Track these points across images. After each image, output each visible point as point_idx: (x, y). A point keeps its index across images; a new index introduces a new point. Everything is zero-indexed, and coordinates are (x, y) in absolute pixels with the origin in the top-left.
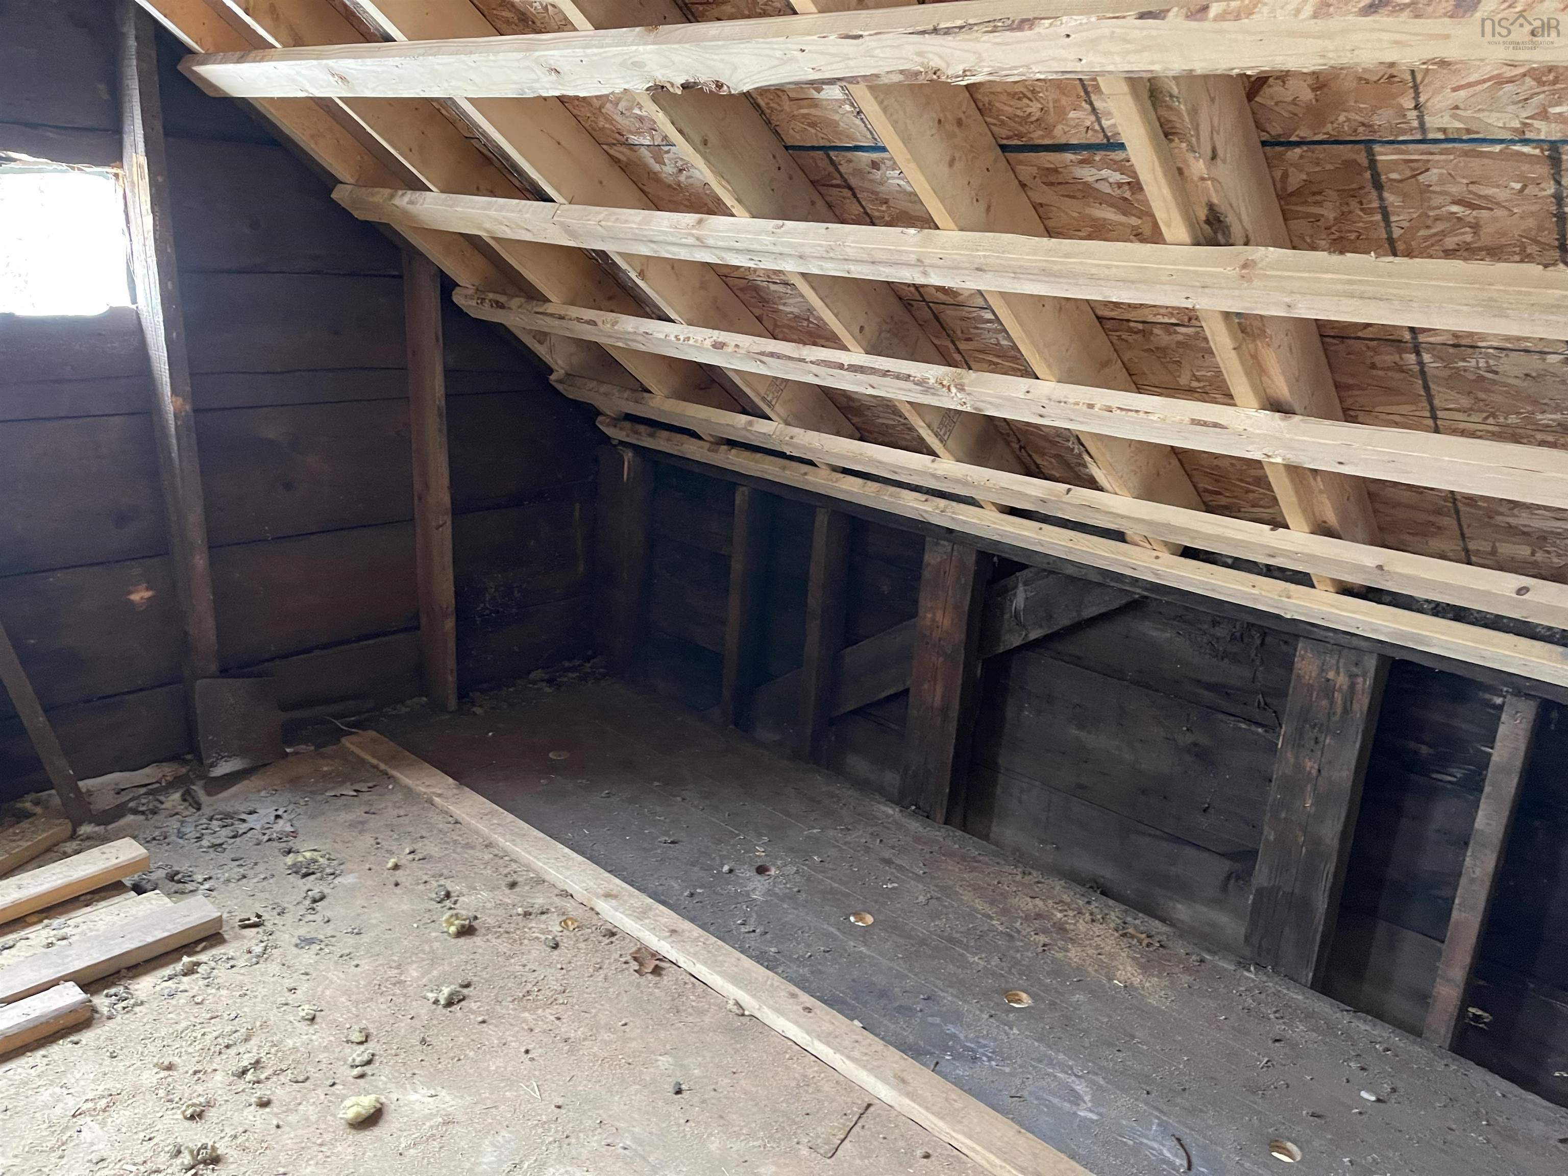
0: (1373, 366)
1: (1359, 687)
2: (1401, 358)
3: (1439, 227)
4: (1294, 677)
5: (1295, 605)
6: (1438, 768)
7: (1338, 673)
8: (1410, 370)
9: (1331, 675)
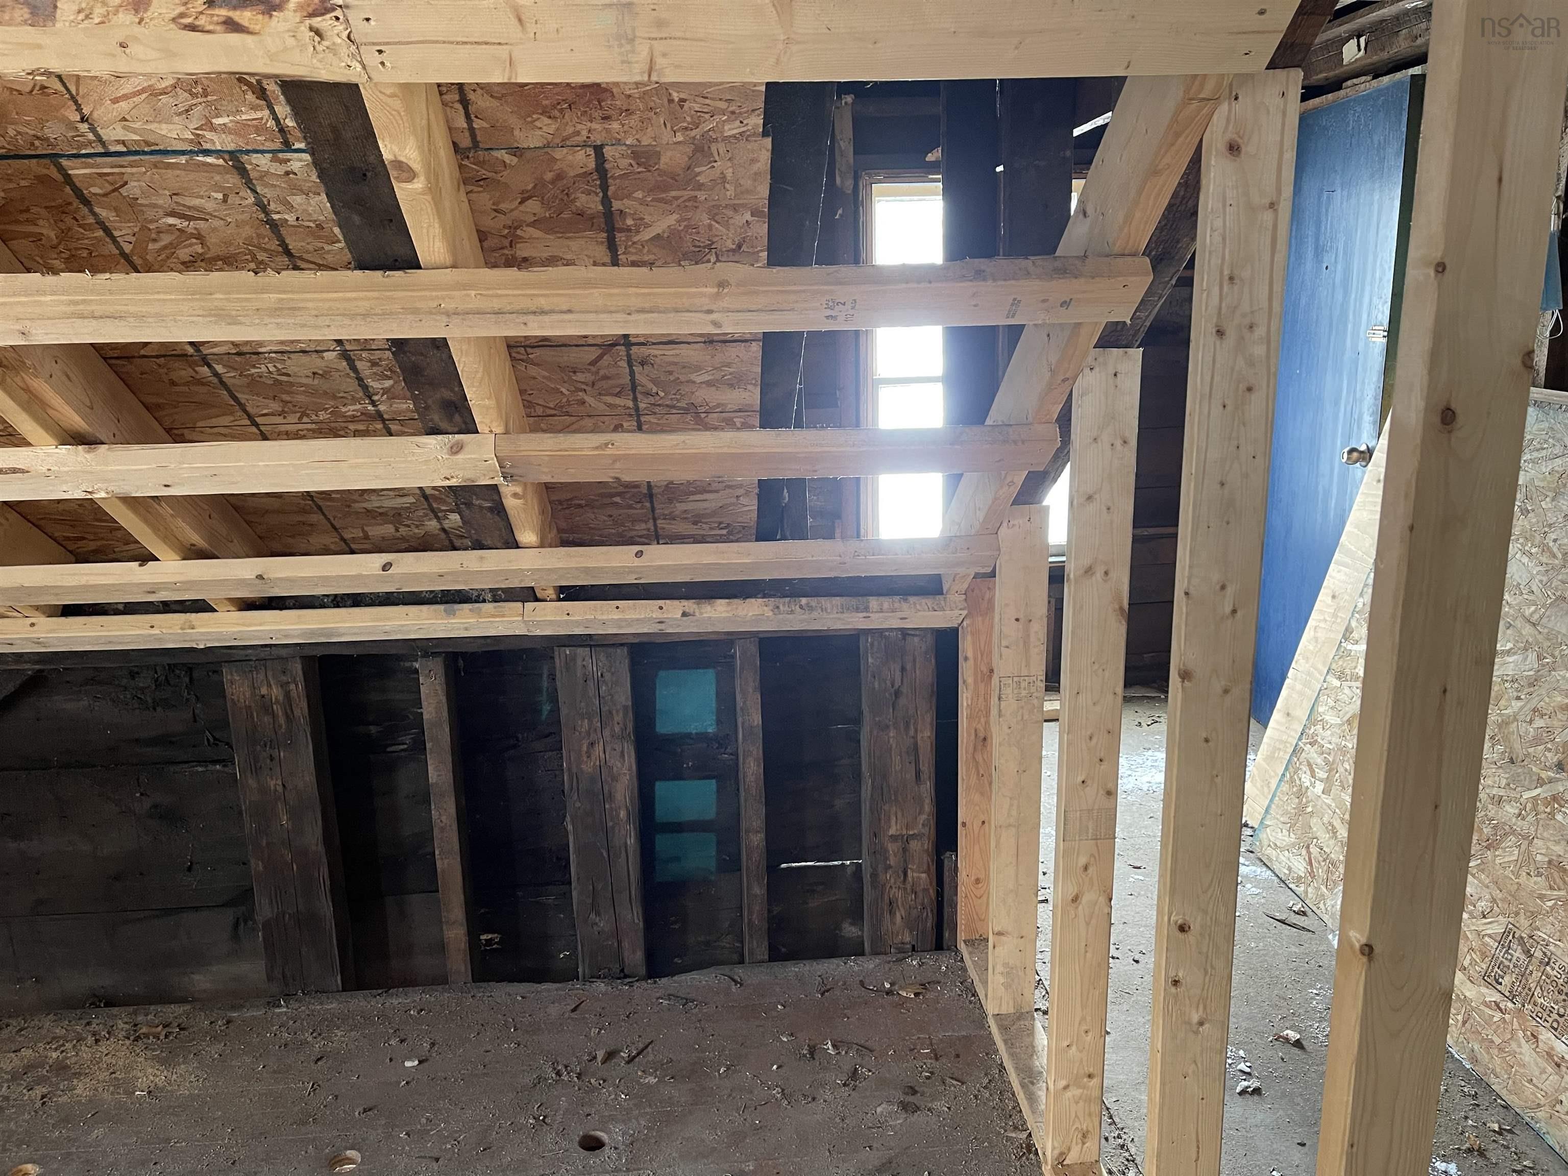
0: (173, 383)
1: (294, 694)
2: (196, 372)
3: (166, 239)
4: (229, 704)
5: (202, 634)
6: (389, 742)
7: (269, 686)
8: (210, 382)
9: (264, 691)
